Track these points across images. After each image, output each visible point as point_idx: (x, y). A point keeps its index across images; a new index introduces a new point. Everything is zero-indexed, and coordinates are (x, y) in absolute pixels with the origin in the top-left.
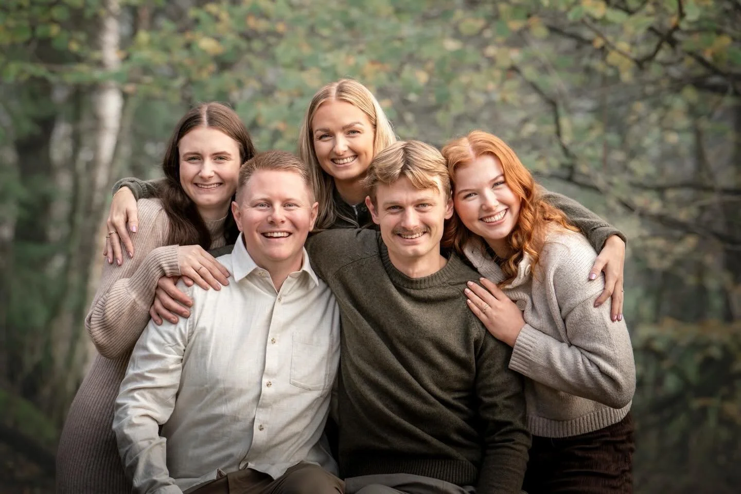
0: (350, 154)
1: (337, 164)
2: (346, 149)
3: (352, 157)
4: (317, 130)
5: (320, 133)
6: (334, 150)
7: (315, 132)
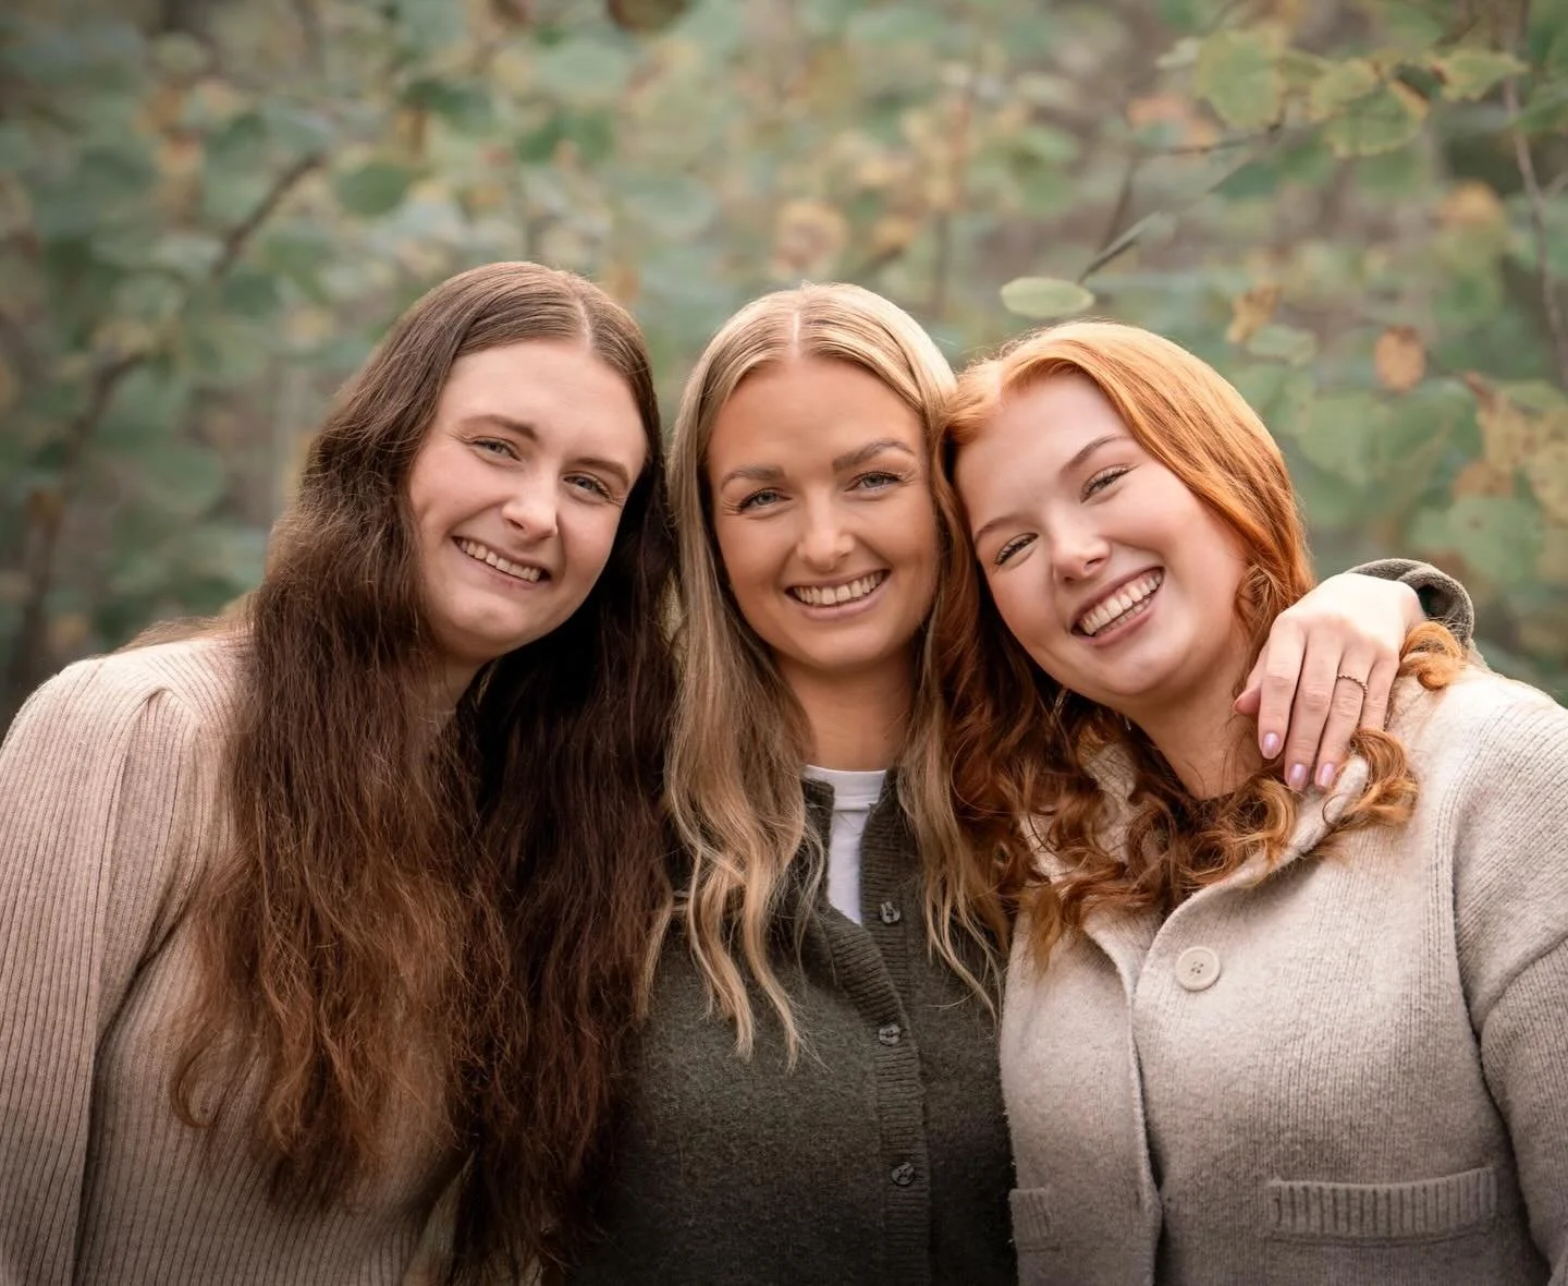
0: (861, 565)
1: (811, 604)
2: (847, 545)
3: (868, 575)
4: (732, 476)
5: (740, 487)
6: (801, 551)
7: (724, 484)
